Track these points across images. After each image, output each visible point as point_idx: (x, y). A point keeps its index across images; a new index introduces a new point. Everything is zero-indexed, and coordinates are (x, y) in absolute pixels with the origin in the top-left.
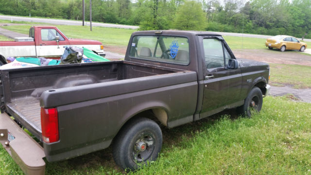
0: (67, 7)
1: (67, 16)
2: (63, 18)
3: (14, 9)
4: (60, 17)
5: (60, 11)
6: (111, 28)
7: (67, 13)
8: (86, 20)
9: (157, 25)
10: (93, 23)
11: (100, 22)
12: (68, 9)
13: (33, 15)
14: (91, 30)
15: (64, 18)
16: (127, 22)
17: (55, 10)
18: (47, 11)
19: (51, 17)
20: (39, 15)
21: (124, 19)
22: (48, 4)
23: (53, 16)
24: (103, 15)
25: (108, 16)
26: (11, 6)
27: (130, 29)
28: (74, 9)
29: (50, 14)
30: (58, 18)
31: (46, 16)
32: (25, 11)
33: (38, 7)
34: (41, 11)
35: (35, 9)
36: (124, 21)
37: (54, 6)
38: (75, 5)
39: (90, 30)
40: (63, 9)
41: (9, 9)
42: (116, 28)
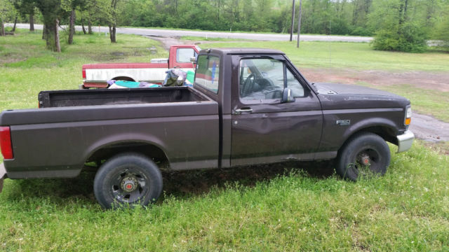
0: (279, 16)
1: (277, 29)
2: (272, 32)
3: (215, 23)
4: (269, 30)
5: (268, 22)
6: (334, 42)
7: (277, 24)
8: (302, 33)
9: (402, 35)
10: (302, 36)
11: (321, 33)
12: (280, 18)
13: (234, 29)
14: (298, 47)
15: (274, 31)
16: (364, 32)
17: (262, 21)
18: (253, 22)
19: (256, 30)
20: (243, 29)
21: (360, 28)
22: (254, 13)
23: (259, 29)
24: (328, 23)
25: (335, 24)
26: (212, 18)
27: (363, 42)
28: (288, 18)
29: (256, 27)
30: (265, 32)
31: (250, 30)
32: (226, 24)
33: (243, 19)
34: (245, 23)
35: (238, 21)
36: (360, 31)
37: (261, 15)
38: (289, 13)
39: (296, 46)
40: (273, 18)
41: (209, 22)
42: (341, 42)
